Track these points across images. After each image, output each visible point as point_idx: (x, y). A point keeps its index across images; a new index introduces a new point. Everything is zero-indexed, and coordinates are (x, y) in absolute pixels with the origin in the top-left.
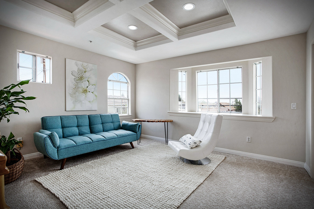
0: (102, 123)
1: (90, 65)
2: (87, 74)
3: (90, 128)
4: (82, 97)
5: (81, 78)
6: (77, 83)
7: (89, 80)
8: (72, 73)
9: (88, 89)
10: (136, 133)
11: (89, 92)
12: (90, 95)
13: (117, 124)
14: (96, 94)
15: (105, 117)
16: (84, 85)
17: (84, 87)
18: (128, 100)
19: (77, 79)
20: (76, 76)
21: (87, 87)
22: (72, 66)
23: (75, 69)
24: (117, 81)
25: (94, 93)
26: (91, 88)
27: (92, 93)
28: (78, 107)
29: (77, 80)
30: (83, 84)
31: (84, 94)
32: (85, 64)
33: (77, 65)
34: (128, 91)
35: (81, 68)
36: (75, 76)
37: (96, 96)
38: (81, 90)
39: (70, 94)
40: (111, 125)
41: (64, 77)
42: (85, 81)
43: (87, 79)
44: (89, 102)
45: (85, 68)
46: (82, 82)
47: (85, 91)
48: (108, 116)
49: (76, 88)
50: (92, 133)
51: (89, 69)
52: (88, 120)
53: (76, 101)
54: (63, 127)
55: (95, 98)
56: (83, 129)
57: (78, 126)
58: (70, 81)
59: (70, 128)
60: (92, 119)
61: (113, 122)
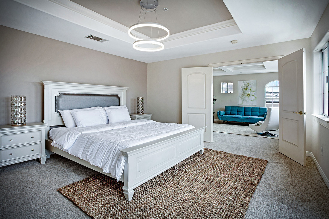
0: (252, 112)
1: (252, 81)
2: (250, 86)
3: (244, 113)
4: (247, 98)
5: (246, 89)
6: (244, 91)
7: (251, 89)
8: (241, 87)
11: (251, 95)
12: (252, 97)
13: (262, 113)
14: (256, 96)
15: (254, 108)
16: (248, 92)
20: (243, 88)
21: (250, 93)
22: (241, 84)
23: (243, 85)
24: (275, 87)
25: (254, 96)
26: (252, 93)
28: (245, 103)
32: (248, 81)
33: (244, 83)
35: (246, 84)
37: (255, 97)
38: (246, 95)
39: (240, 97)
40: (258, 113)
41: (238, 90)
42: (249, 90)
43: (249, 89)
44: (251, 100)
45: (248, 83)
47: (249, 95)
48: (257, 108)
49: (244, 94)
50: (244, 115)
51: (251, 83)
52: (244, 109)
53: (243, 100)
54: (231, 111)
55: (255, 98)
56: (239, 113)
57: (237, 111)
58: (241, 91)
59: (234, 112)
60: (246, 109)
61: (259, 112)
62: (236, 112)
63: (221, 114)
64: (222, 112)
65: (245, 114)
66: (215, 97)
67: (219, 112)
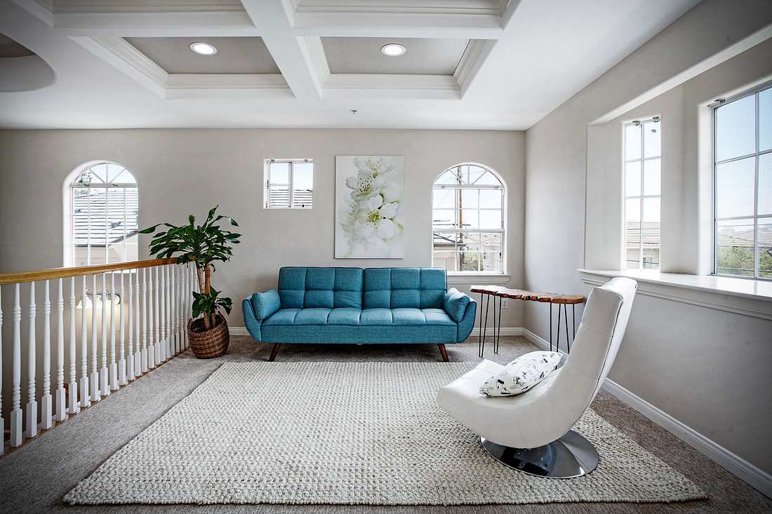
0: (392, 289)
1: (387, 159)
2: (379, 181)
3: (363, 297)
4: (368, 229)
5: (366, 191)
6: (357, 201)
7: (384, 191)
8: (348, 182)
9: (381, 213)
10: (457, 322)
11: (384, 218)
12: (386, 226)
13: (433, 294)
14: (402, 224)
15: (401, 274)
16: (372, 203)
17: (372, 210)
18: (503, 233)
19: (357, 193)
20: (356, 187)
21: (379, 208)
22: (348, 169)
23: (354, 173)
25: (396, 219)
26: (388, 210)
27: (391, 219)
28: (360, 251)
29: (357, 196)
30: (369, 202)
31: (373, 224)
32: (375, 159)
33: (357, 165)
34: (502, 210)
35: (366, 169)
36: (352, 188)
37: (399, 225)
38: (365, 215)
39: (343, 225)
40: (416, 296)
41: (333, 193)
42: (375, 196)
43: (378, 191)
44: (384, 240)
45: (375, 167)
46: (369, 199)
47: (375, 217)
48: (411, 273)
49: (356, 213)
50: (364, 306)
51: (384, 168)
52: (360, 279)
53: (355, 238)
54: (307, 289)
55: (398, 231)
56: (344, 298)
57: (335, 290)
58: (344, 198)
59: (319, 292)
60: (369, 277)
61: (421, 289)
62: (330, 296)
63: (264, 313)
64: (268, 300)
65: (368, 301)
66: (234, 223)
67: (254, 302)
